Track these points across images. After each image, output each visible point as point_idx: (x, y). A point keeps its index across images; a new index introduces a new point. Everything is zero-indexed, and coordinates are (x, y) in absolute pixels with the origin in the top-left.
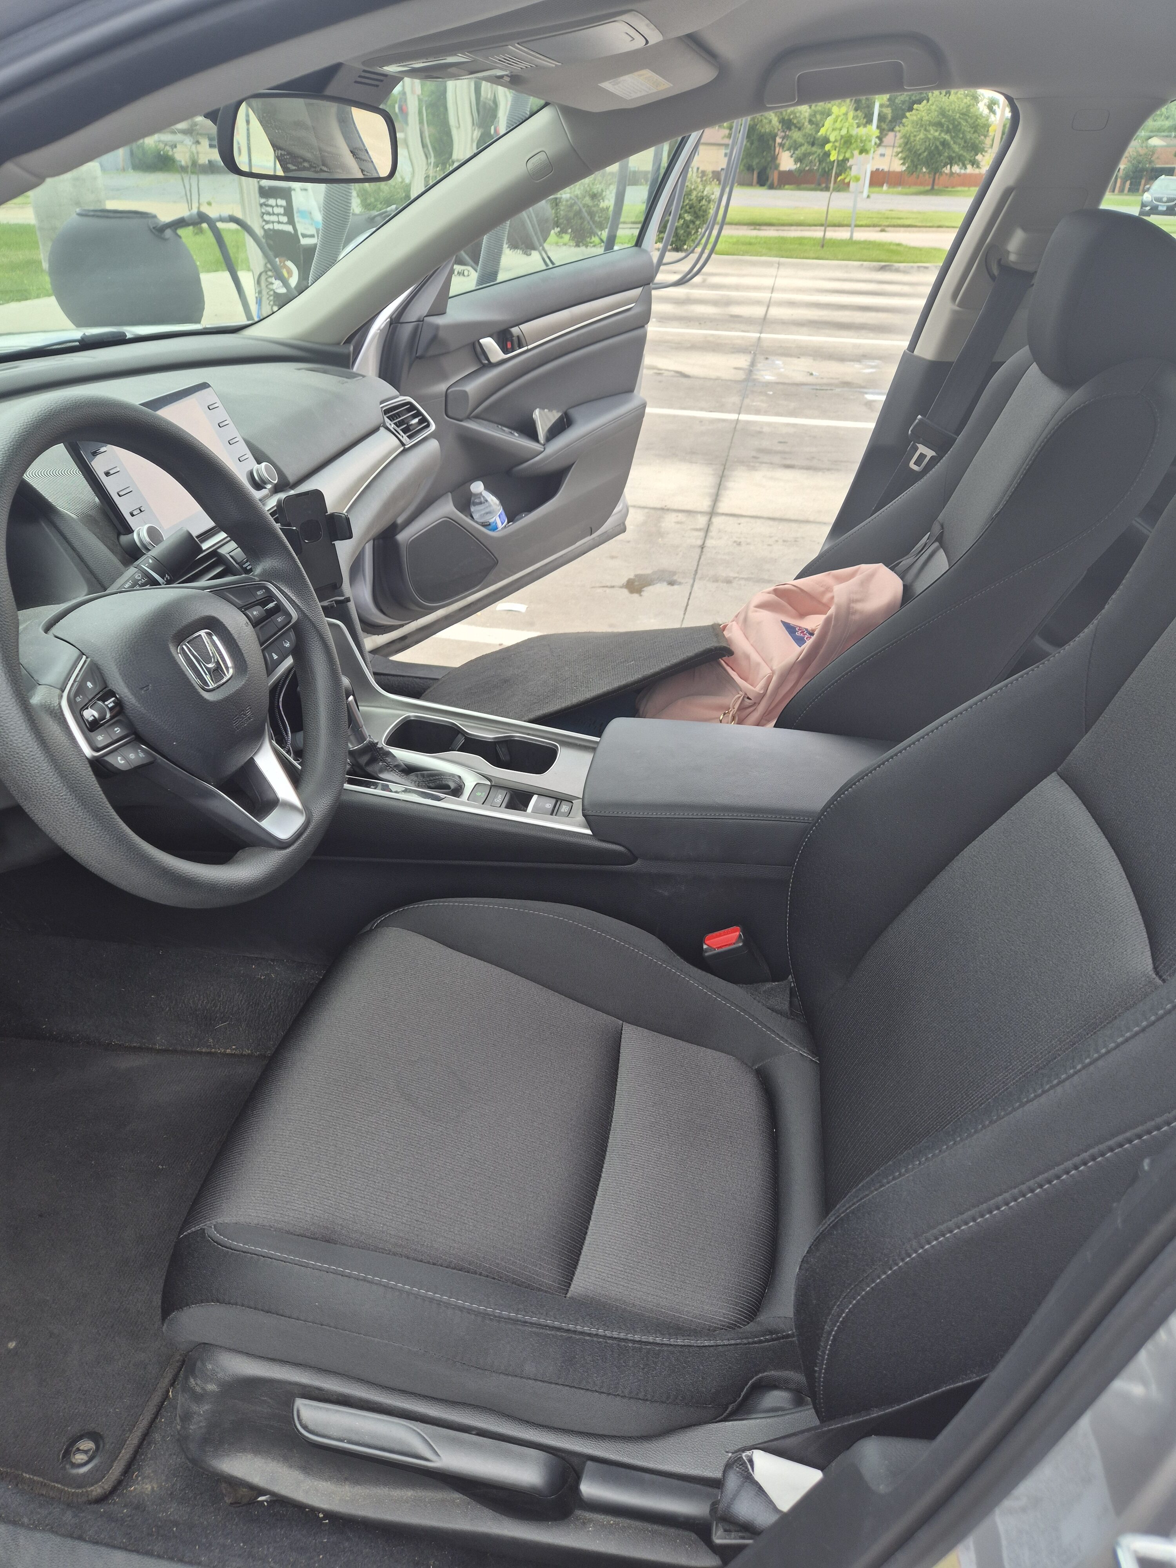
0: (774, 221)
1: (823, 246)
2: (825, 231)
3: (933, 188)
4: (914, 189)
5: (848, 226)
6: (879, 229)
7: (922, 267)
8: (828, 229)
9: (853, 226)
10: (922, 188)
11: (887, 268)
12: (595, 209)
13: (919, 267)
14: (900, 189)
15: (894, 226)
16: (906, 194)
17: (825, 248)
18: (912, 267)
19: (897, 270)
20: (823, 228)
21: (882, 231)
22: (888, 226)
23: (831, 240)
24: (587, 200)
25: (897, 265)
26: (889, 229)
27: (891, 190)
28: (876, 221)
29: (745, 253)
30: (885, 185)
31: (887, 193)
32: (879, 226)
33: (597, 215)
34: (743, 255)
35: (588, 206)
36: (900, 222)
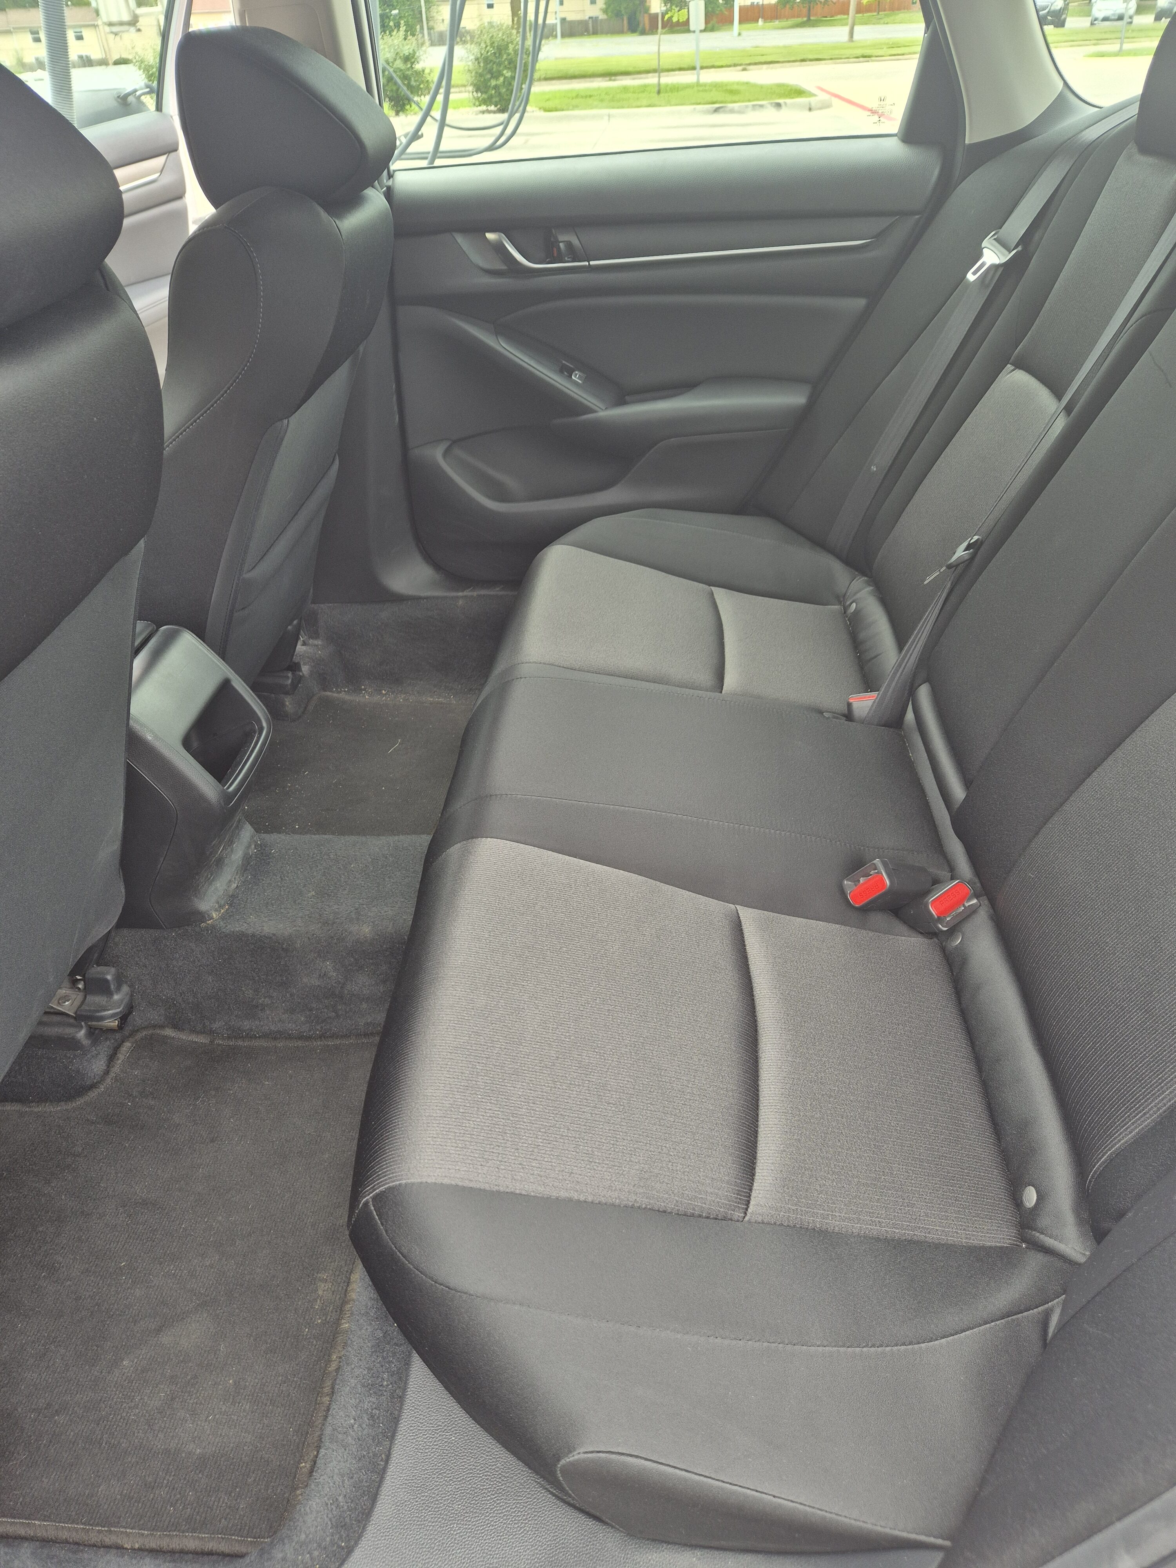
0: (630, 69)
1: (659, 92)
2: (659, 77)
3: (809, 19)
4: (790, 22)
5: (694, 68)
6: (740, 68)
7: (756, 105)
8: (662, 74)
9: (698, 67)
10: (799, 20)
11: (721, 110)
12: (409, 73)
13: (754, 106)
14: (777, 23)
15: (756, 64)
16: (783, 28)
17: (662, 95)
18: (747, 107)
19: (732, 111)
20: (657, 74)
21: (744, 70)
22: (750, 64)
23: (667, 85)
24: (399, 64)
25: (730, 105)
26: (751, 67)
27: (767, 24)
28: (736, 61)
29: (575, 107)
30: (760, 20)
31: (763, 28)
32: (741, 65)
33: (413, 79)
34: (572, 110)
35: (401, 70)
36: (763, 59)
